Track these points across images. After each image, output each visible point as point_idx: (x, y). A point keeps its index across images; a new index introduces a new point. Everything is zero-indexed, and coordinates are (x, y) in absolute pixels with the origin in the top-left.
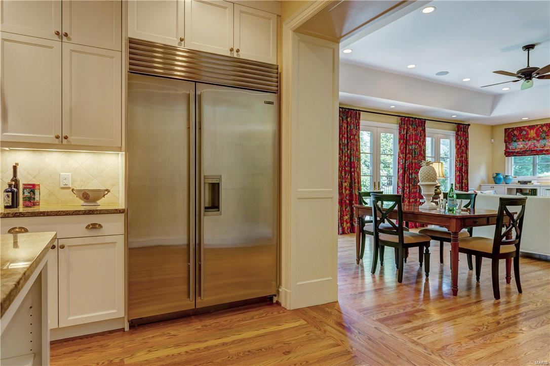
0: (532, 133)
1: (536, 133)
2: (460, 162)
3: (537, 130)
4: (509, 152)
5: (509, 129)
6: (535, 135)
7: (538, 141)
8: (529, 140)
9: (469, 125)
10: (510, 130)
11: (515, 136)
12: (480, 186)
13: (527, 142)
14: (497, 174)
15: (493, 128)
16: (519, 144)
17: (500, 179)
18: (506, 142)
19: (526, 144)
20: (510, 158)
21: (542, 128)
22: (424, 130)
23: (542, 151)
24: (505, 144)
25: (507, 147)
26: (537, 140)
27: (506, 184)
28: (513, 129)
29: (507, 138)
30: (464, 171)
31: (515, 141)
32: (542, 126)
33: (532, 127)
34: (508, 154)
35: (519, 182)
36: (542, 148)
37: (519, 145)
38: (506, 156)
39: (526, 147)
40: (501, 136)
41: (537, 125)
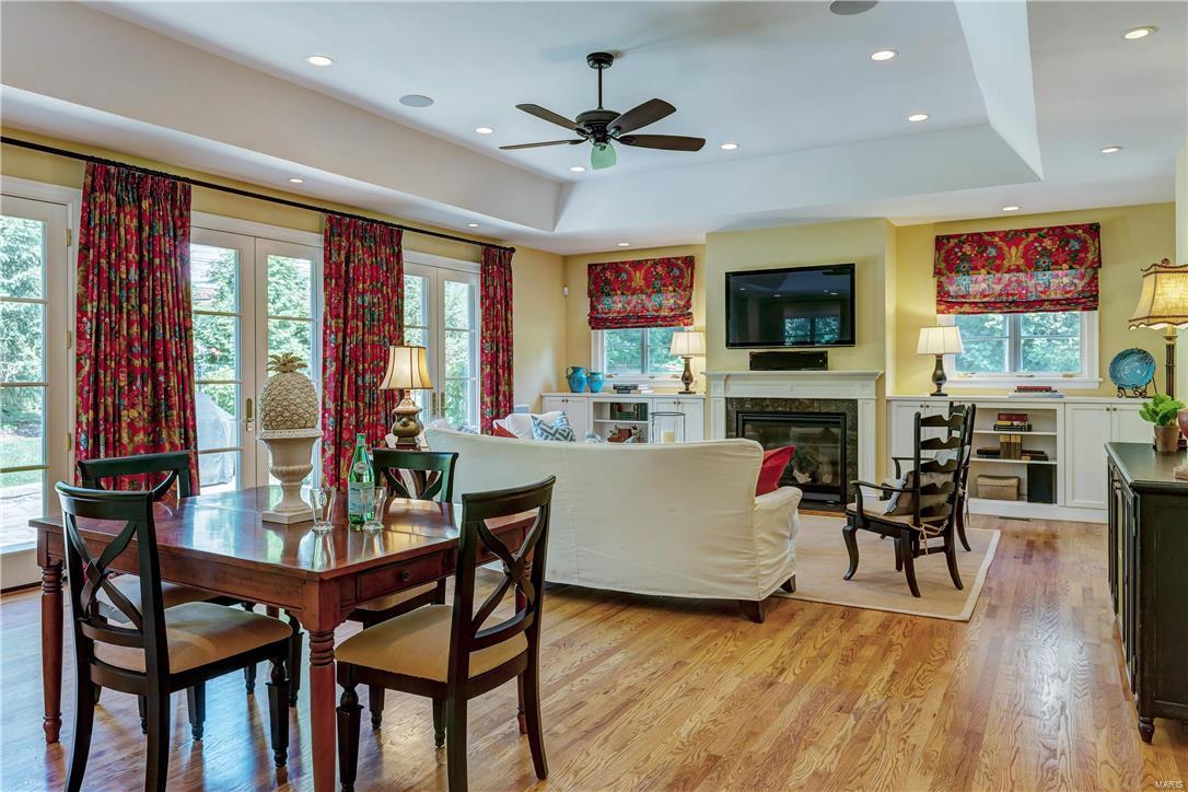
0: (638, 279)
1: (645, 278)
2: (492, 342)
3: (647, 271)
4: (597, 319)
5: (596, 265)
6: (643, 283)
7: (649, 296)
8: (633, 294)
9: (513, 250)
10: (599, 269)
11: (607, 282)
12: (542, 397)
13: (629, 298)
14: (576, 370)
15: (566, 260)
16: (614, 302)
17: (580, 382)
18: (590, 295)
19: (628, 304)
20: (599, 331)
21: (655, 268)
22: (398, 256)
23: (655, 319)
24: (589, 299)
25: (593, 308)
26: (646, 294)
27: (592, 392)
28: (605, 267)
29: (592, 287)
30: (501, 362)
31: (608, 295)
32: (656, 263)
33: (637, 265)
34: (597, 322)
35: (615, 388)
36: (657, 311)
37: (616, 304)
38: (593, 328)
39: (629, 309)
40: (582, 281)
41: (646, 261)
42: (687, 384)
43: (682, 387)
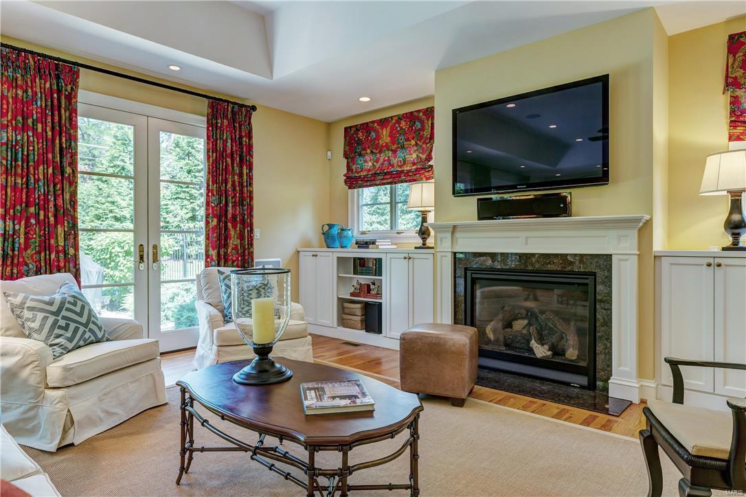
0: (385, 134)
1: (391, 136)
3: (393, 128)
4: (351, 178)
5: (350, 127)
6: (388, 140)
7: (394, 152)
8: (380, 152)
9: (254, 108)
10: (353, 130)
11: (359, 142)
13: (378, 155)
14: (331, 226)
15: (329, 126)
16: (366, 161)
17: (333, 238)
18: (346, 156)
19: (377, 161)
20: (356, 190)
21: (400, 123)
23: (399, 173)
24: (345, 161)
25: (349, 168)
26: (392, 150)
27: (342, 247)
28: (358, 128)
29: (348, 148)
31: (360, 155)
32: (400, 118)
33: (383, 123)
34: (353, 181)
35: (357, 243)
36: (401, 167)
37: (367, 163)
38: (350, 188)
39: (378, 165)
40: (340, 144)
41: (392, 117)
42: (424, 239)
43: (419, 242)
